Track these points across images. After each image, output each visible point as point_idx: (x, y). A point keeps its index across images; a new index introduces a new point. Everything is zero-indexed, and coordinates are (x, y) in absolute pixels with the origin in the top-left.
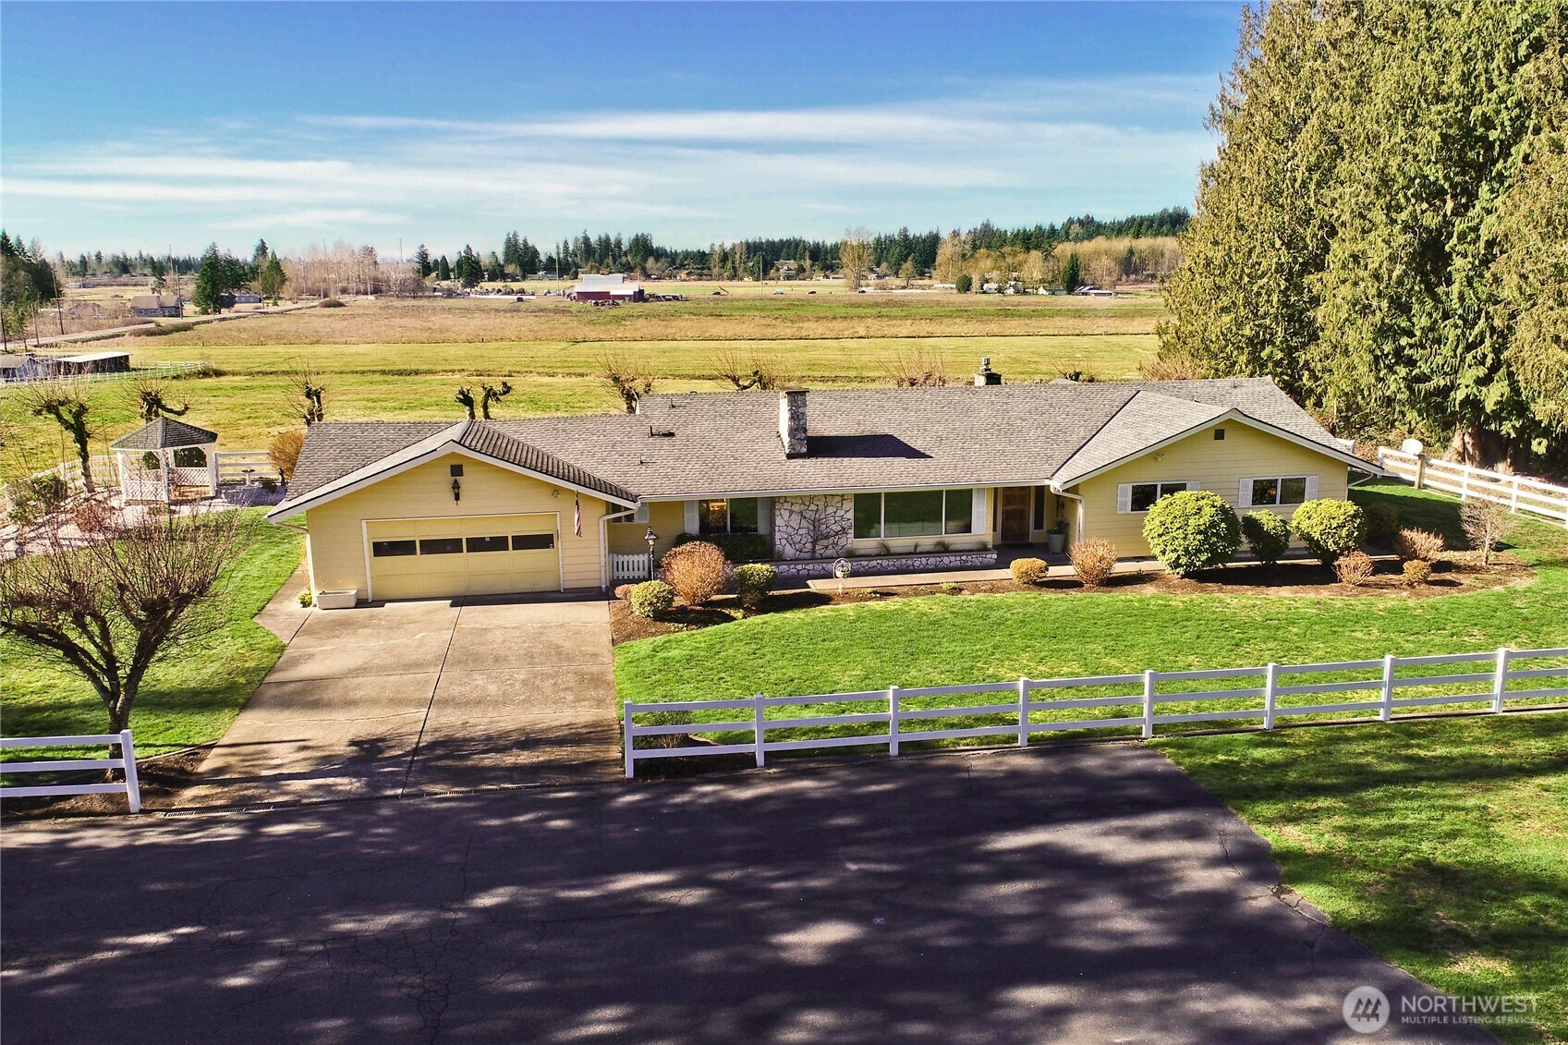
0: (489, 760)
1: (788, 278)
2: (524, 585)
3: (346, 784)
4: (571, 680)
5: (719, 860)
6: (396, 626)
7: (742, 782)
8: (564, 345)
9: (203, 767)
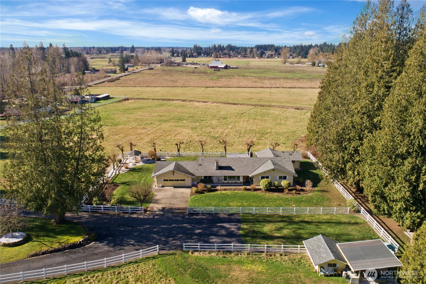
0: (175, 211)
1: (268, 57)
2: (181, 185)
3: (161, 213)
4: (184, 201)
5: (193, 224)
6: (166, 191)
7: (197, 216)
8: (204, 88)
9: (148, 210)
